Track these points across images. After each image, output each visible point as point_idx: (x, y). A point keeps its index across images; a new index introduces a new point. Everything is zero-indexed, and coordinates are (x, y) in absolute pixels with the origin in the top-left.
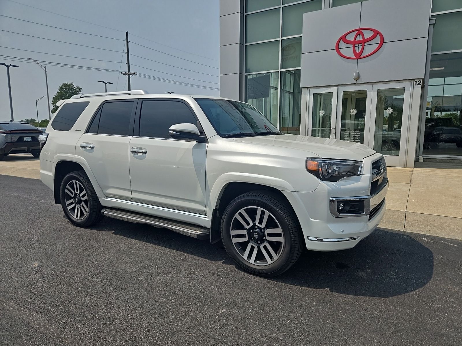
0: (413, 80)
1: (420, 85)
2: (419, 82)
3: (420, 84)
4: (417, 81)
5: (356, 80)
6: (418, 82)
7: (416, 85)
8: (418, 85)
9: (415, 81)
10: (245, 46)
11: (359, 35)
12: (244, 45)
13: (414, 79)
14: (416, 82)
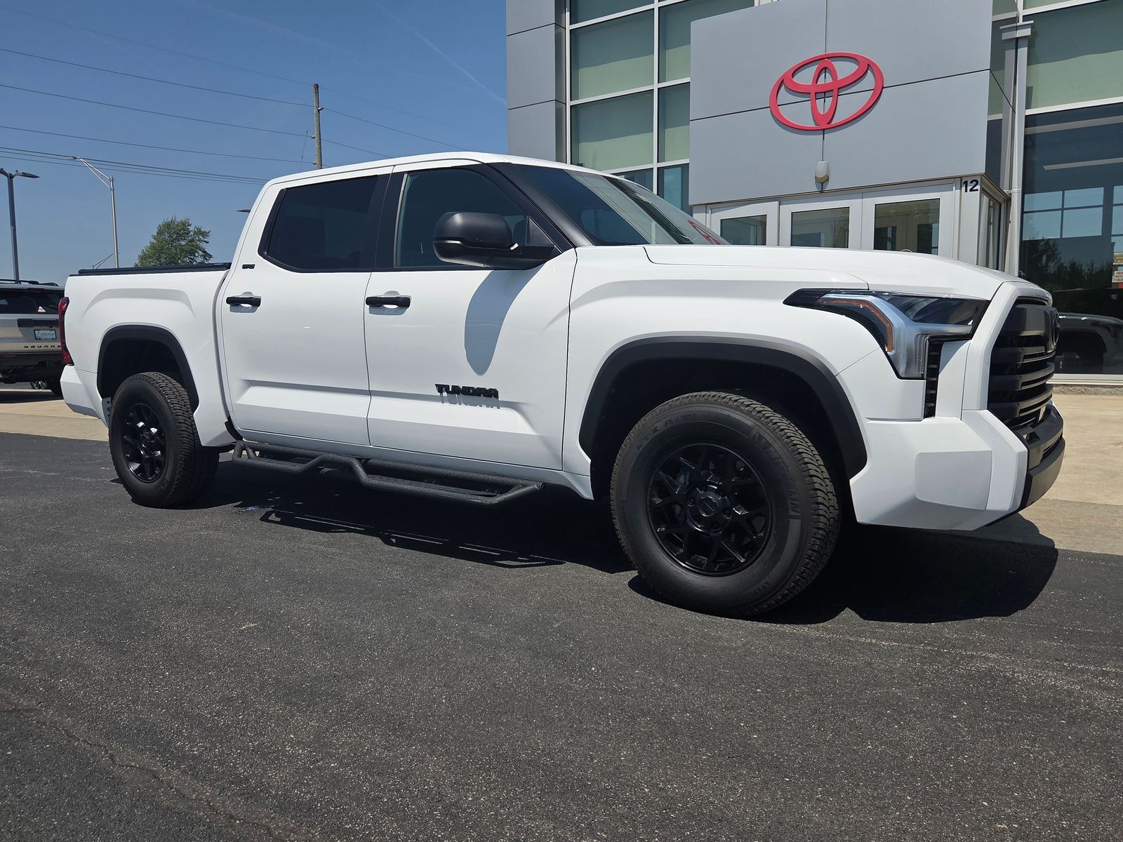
0: (959, 179)
1: (977, 190)
2: (975, 183)
3: (974, 189)
4: (969, 182)
5: (822, 184)
6: (971, 182)
7: (966, 191)
8: (971, 190)
9: (963, 181)
10: (571, 106)
11: (824, 71)
12: (569, 103)
13: (961, 178)
14: (966, 183)
